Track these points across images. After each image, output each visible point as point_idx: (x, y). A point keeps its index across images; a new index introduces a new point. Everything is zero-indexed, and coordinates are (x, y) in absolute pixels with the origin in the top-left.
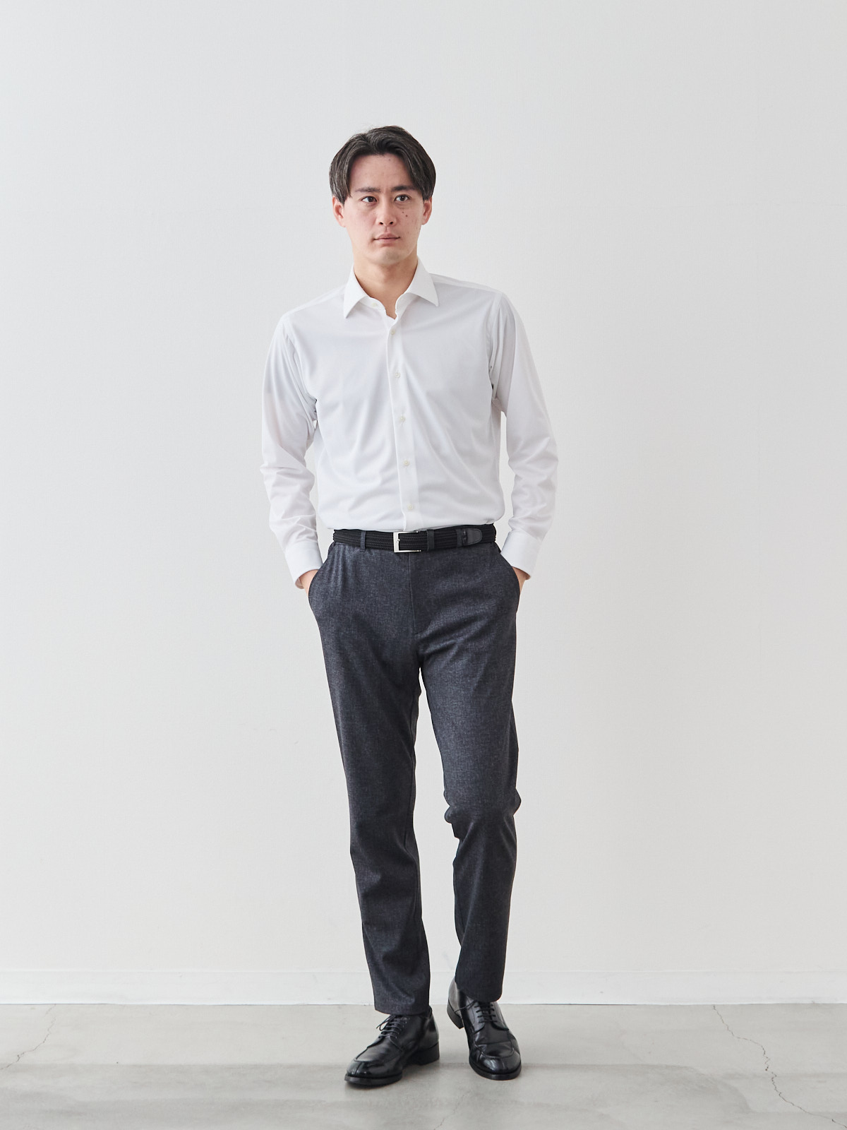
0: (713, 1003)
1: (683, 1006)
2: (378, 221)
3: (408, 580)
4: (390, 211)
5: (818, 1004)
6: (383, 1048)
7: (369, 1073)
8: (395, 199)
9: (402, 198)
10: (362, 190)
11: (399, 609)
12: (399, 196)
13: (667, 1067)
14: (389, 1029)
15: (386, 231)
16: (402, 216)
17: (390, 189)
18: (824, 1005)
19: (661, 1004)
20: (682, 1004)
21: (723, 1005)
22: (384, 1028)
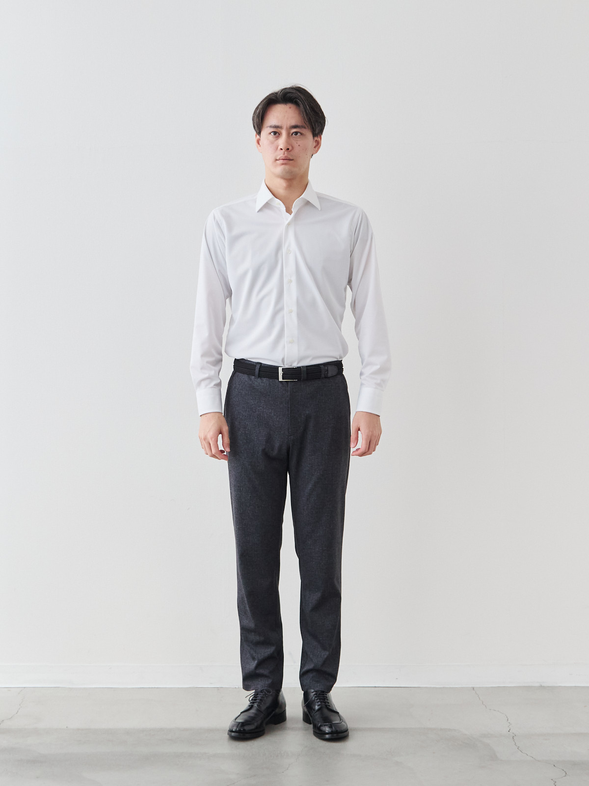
0: (473, 686)
1: (452, 688)
2: (279, 148)
3: (287, 399)
4: (288, 141)
5: (544, 686)
6: (253, 713)
7: (244, 730)
8: (292, 134)
9: (296, 133)
10: (271, 127)
11: (279, 419)
12: (295, 131)
13: (442, 729)
14: (255, 700)
15: (284, 154)
16: (296, 145)
17: (288, 127)
18: (548, 687)
19: (437, 686)
20: (451, 686)
21: (480, 687)
22: (252, 700)
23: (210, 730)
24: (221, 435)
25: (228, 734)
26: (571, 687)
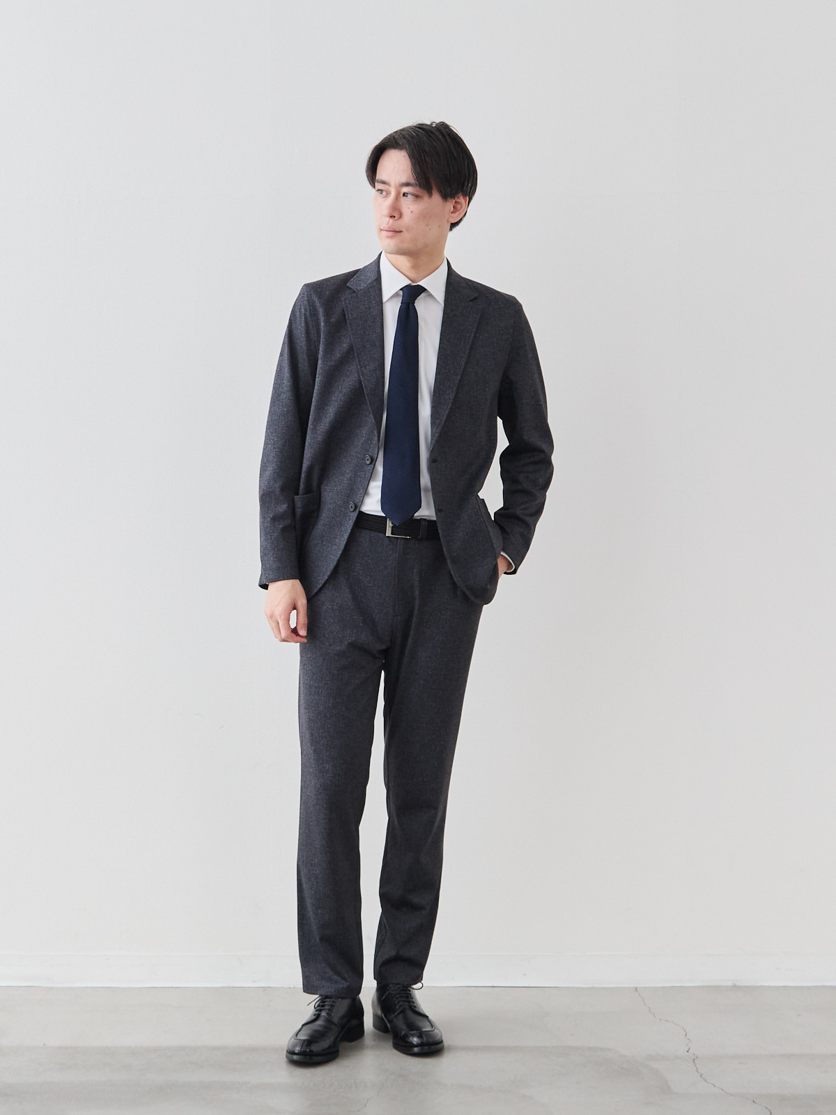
0: (635, 986)
1: (605, 988)
3: (394, 562)
6: (320, 1025)
7: (311, 1051)
9: (406, 194)
11: (382, 590)
13: (590, 1049)
14: (323, 1006)
15: (388, 224)
16: (406, 211)
18: (745, 986)
19: (584, 986)
20: (604, 986)
21: (645, 987)
22: (318, 1006)
23: (253, 1050)
24: (295, 611)
25: (287, 1057)
26: (778, 988)
